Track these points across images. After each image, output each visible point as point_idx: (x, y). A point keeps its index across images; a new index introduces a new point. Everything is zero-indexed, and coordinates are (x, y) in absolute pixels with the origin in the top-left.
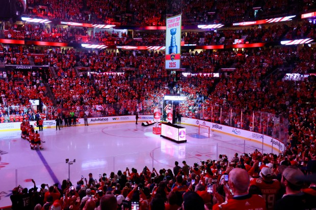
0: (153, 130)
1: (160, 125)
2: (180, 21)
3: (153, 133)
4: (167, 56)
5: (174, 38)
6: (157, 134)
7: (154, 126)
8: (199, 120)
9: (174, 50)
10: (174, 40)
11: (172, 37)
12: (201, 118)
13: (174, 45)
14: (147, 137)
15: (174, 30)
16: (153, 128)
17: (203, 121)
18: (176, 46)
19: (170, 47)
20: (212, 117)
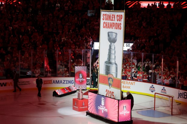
0: (74, 104)
1: (86, 94)
2: (122, 22)
3: (74, 109)
4: (102, 76)
5: (113, 47)
6: (80, 110)
7: (75, 96)
8: (155, 85)
9: (113, 69)
10: (113, 52)
11: (110, 46)
12: (158, 80)
13: (113, 61)
14: (62, 116)
15: (114, 35)
16: (74, 99)
17: (162, 87)
18: (116, 64)
19: (106, 62)
20: (177, 78)
